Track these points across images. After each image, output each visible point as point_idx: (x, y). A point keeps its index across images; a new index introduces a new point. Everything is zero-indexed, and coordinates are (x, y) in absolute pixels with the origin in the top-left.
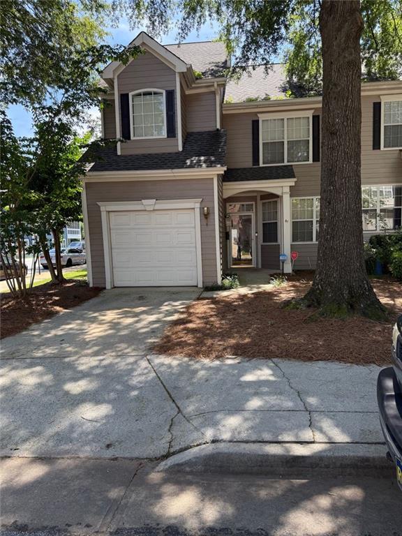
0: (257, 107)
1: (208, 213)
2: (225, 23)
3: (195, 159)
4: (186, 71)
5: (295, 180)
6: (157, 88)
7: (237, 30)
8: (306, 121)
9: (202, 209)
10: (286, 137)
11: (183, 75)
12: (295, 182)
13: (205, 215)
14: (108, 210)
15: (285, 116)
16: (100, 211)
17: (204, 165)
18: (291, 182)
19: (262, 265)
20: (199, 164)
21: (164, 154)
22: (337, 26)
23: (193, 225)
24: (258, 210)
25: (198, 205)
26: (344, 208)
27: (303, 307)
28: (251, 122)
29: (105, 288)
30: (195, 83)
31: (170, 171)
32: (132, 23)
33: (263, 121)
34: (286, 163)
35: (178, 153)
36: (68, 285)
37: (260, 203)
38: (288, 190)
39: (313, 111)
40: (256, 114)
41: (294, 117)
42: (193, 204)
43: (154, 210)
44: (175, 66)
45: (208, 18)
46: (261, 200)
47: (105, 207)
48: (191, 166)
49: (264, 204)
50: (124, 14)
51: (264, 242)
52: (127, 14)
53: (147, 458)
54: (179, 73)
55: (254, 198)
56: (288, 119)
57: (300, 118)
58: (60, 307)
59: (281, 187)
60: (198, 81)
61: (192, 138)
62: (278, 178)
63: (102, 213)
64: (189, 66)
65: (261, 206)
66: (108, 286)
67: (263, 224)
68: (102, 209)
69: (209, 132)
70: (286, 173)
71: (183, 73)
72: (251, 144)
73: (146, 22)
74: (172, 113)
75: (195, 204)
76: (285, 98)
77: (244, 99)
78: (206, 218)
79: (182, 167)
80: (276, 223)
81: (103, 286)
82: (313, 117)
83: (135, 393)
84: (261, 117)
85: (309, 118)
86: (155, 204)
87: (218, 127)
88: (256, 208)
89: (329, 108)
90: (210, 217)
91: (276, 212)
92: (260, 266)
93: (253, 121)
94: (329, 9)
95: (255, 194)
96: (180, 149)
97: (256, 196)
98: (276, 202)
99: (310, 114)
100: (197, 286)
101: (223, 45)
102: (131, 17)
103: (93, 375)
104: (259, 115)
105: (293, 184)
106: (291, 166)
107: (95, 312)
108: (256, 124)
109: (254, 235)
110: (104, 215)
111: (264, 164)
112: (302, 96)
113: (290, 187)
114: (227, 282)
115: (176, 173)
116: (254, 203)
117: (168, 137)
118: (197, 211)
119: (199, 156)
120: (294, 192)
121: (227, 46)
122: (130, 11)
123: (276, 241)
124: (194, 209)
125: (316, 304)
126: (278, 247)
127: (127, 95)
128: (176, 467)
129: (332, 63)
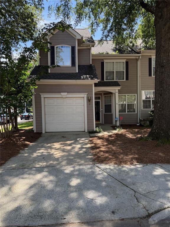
0: (104, 56)
1: (90, 99)
2: (91, 22)
3: (85, 76)
4: (81, 38)
5: (121, 87)
6: (67, 45)
7: (96, 25)
8: (123, 63)
9: (88, 98)
10: (115, 70)
11: (79, 40)
12: (121, 88)
13: (89, 100)
14: (44, 97)
15: (115, 61)
16: (41, 98)
17: (89, 79)
18: (119, 88)
19: (104, 122)
20: (87, 78)
21: (70, 73)
22: (164, 23)
23: (83, 104)
24: (103, 99)
25: (86, 96)
26: (168, 97)
27: (150, 140)
28: (101, 63)
29: (42, 133)
30: (82, 44)
31: (75, 80)
32: (56, 16)
33: (106, 62)
34: (115, 80)
35: (77, 73)
36: (21, 132)
37: (103, 96)
38: (117, 91)
39: (126, 60)
40: (103, 59)
41: (118, 62)
42: (84, 95)
43: (66, 97)
44: (76, 36)
45: (85, 19)
46: (104, 95)
47: (43, 96)
48: (83, 79)
49: (105, 97)
50: (53, 12)
51: (105, 112)
52: (54, 13)
53: (139, 218)
54: (77, 39)
55: (101, 94)
56: (116, 62)
57: (121, 62)
58: (28, 142)
59: (114, 90)
60: (83, 44)
61: (80, 67)
62: (114, 86)
63: (42, 98)
64: (82, 37)
65: (104, 97)
66: (44, 132)
67: (105, 105)
68: (42, 96)
69: (87, 66)
70: (116, 84)
71: (79, 39)
72: (101, 71)
73: (62, 17)
74: (74, 56)
75: (85, 95)
76: (115, 54)
77: (98, 53)
78: (89, 101)
79: (80, 79)
80: (111, 105)
81: (41, 132)
82: (126, 62)
83: (104, 183)
84: (105, 61)
85: (124, 62)
86: (67, 95)
87: (91, 63)
88: (102, 98)
89: (160, 56)
90: (91, 101)
91: (111, 100)
92: (103, 123)
93: (102, 62)
94: (160, 17)
95: (101, 93)
96: (77, 72)
97: (102, 93)
98: (111, 96)
99: (124, 61)
100: (85, 131)
101: (90, 30)
102: (56, 14)
103: (75, 175)
104: (104, 60)
105: (120, 89)
106: (117, 81)
107: (48, 144)
108: (103, 64)
109: (101, 109)
110: (42, 99)
111: (106, 80)
112: (122, 53)
113: (119, 90)
114: (97, 129)
115: (78, 81)
116: (101, 96)
117: (72, 66)
118: (86, 99)
119: (86, 75)
120: (120, 92)
121: (92, 31)
122: (55, 11)
123: (111, 112)
124: (84, 97)
125: (155, 139)
126: (112, 115)
127: (54, 47)
128: (162, 221)
129: (162, 38)
